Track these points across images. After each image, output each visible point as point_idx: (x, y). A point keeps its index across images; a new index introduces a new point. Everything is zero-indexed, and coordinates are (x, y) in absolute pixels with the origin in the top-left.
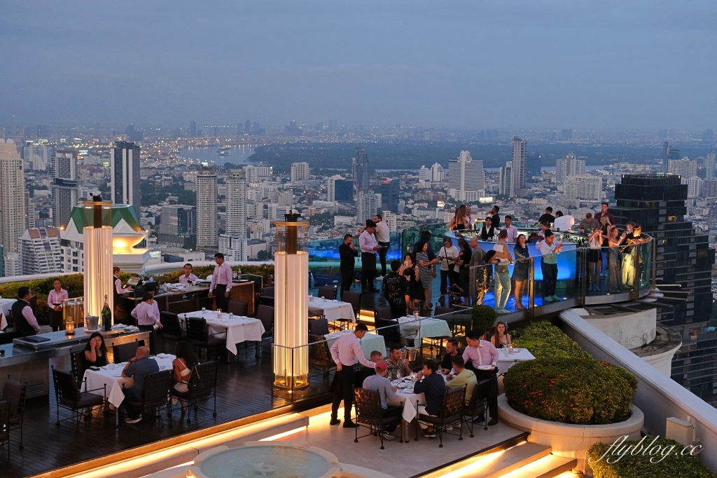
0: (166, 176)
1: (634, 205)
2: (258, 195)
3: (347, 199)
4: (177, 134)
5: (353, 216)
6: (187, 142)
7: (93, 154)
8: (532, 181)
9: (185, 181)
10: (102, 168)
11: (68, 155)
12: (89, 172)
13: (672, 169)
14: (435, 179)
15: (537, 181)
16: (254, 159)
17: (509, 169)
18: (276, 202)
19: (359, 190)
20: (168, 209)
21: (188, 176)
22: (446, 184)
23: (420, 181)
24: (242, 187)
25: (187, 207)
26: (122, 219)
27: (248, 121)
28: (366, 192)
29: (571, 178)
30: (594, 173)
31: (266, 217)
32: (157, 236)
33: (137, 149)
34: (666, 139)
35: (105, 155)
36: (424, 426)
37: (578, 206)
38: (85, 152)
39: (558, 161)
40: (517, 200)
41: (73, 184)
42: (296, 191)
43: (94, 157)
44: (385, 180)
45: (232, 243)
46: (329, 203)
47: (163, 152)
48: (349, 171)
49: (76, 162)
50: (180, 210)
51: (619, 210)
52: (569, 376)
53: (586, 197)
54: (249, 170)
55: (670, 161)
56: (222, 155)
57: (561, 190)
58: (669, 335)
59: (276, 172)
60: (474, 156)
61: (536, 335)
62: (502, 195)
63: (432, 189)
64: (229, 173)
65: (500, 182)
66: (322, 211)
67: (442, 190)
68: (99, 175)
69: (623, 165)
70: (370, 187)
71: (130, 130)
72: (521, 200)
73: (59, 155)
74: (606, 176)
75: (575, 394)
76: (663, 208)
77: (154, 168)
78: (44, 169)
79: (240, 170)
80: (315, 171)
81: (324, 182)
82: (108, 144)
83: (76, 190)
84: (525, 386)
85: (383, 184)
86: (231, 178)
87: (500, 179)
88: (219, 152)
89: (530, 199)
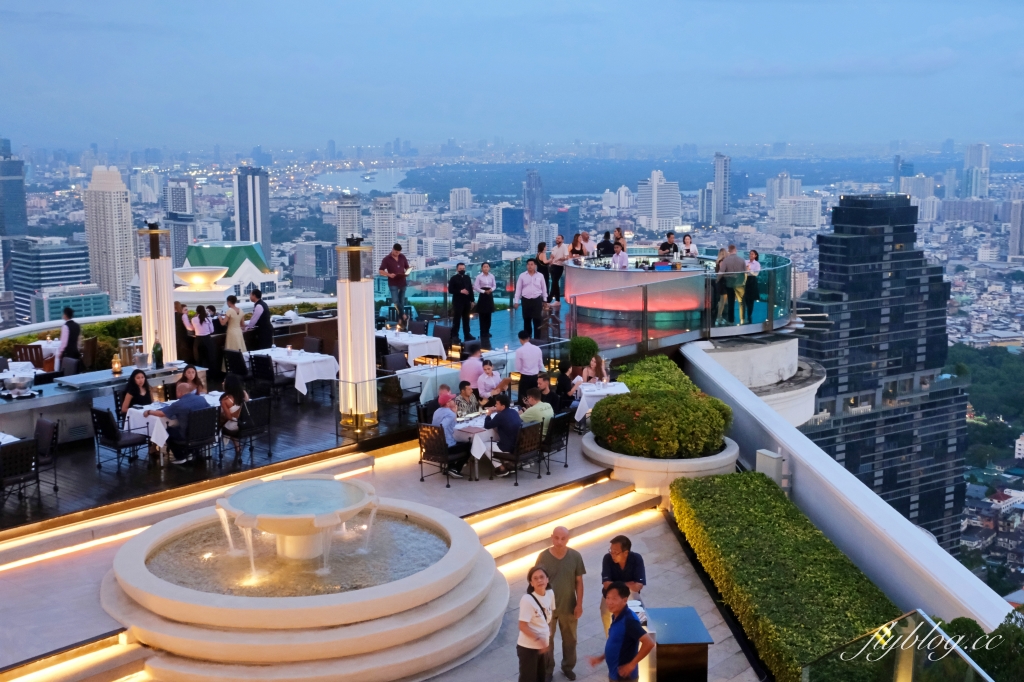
0: (301, 207)
1: (854, 231)
2: (411, 229)
3: (517, 231)
4: (313, 156)
5: (524, 250)
6: (325, 165)
7: (213, 182)
8: (737, 206)
9: (323, 213)
10: (224, 199)
11: (184, 185)
12: (208, 204)
13: (905, 188)
14: (622, 205)
15: (744, 205)
16: (404, 185)
17: (710, 191)
18: (433, 235)
19: (532, 220)
20: (303, 246)
21: (327, 206)
22: (635, 211)
23: (604, 208)
24: (392, 218)
25: (326, 244)
26: (247, 260)
27: (398, 139)
28: (539, 222)
29: (785, 201)
30: (811, 194)
31: (420, 253)
32: (291, 279)
33: (265, 175)
34: (897, 153)
35: (228, 184)
36: (497, 464)
37: (792, 234)
38: (203, 180)
39: (768, 182)
40: (720, 228)
41: (190, 219)
42: (456, 222)
43: (215, 186)
44: (562, 207)
45: (381, 286)
46: (495, 235)
47: (297, 178)
48: (518, 198)
49: (193, 191)
50: (318, 248)
51: (837, 239)
52: (655, 407)
53: (802, 223)
54: (400, 198)
55: (903, 179)
56: (367, 181)
57: (773, 215)
58: (812, 371)
59: (431, 201)
60: (669, 177)
61: (645, 370)
62: (702, 223)
63: (619, 217)
64: (376, 202)
65: (700, 207)
66: (488, 246)
67: (631, 218)
68: (222, 207)
69: (846, 184)
70: (544, 217)
71: (257, 153)
72: (725, 228)
73: (172, 185)
74: (826, 197)
75: (660, 426)
76: (888, 234)
77: (286, 198)
78: (155, 201)
79: (388, 199)
80: (479, 199)
81: (489, 211)
82: (230, 170)
83: (194, 227)
84: (608, 420)
85: (559, 212)
86: (377, 208)
87: (700, 204)
88: (363, 177)
89: (735, 226)
